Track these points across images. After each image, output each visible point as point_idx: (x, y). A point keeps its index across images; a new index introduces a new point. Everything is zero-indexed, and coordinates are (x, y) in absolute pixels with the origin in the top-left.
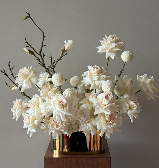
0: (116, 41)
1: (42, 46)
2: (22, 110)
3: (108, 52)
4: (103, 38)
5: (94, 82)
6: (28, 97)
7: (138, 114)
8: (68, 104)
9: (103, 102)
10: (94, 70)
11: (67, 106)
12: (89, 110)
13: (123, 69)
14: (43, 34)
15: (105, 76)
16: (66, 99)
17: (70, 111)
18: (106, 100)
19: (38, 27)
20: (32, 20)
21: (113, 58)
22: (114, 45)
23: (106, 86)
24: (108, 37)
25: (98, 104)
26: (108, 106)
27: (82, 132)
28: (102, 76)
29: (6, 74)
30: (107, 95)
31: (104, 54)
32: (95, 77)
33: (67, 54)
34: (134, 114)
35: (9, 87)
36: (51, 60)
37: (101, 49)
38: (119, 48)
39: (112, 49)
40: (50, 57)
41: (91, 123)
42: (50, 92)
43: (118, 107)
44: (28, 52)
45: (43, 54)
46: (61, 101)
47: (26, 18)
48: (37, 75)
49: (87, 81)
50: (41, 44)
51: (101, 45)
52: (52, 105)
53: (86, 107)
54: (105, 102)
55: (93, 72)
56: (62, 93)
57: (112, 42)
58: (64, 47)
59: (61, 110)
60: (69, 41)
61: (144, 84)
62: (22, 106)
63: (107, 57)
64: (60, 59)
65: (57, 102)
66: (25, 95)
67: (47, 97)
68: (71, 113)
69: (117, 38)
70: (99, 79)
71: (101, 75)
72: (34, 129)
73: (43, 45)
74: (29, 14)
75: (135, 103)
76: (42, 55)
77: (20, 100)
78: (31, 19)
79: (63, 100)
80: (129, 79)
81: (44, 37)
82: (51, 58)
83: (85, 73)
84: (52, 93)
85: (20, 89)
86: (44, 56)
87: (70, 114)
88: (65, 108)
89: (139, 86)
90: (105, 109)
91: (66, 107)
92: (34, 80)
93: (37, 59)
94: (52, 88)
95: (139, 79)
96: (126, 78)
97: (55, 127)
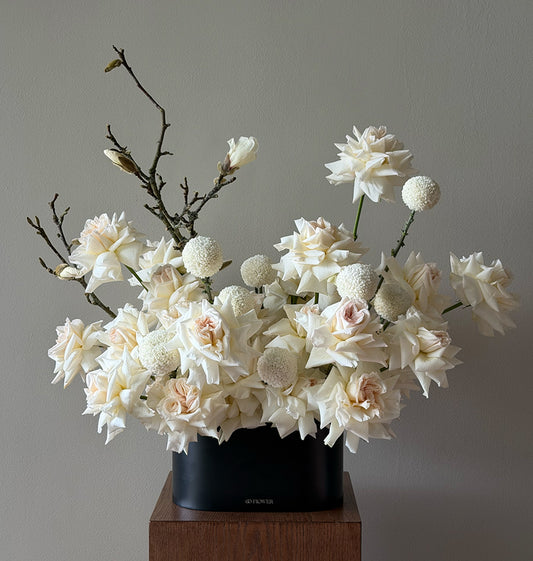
0: (388, 147)
1: (160, 154)
2: (83, 355)
3: (362, 179)
4: (347, 137)
5: (311, 270)
6: (107, 309)
7: (447, 371)
8: (227, 332)
9: (337, 328)
10: (312, 233)
11: (225, 339)
12: (295, 354)
13: (406, 234)
14: (162, 117)
15: (344, 253)
16: (221, 316)
17: (233, 352)
18: (346, 323)
19: (148, 95)
20: (131, 73)
21: (375, 199)
22: (379, 157)
23: (349, 281)
24: (361, 132)
26: (352, 343)
27: (271, 423)
28: (337, 252)
29: (42, 232)
30: (352, 308)
31: (349, 185)
32: (315, 255)
33: (235, 179)
34: (435, 371)
36: (186, 194)
37: (338, 171)
38: (395, 168)
39: (373, 169)
40: (181, 185)
41: (301, 396)
42: (175, 295)
43: (383, 349)
45: (161, 178)
46: (207, 322)
47: (113, 66)
48: (140, 242)
49: (289, 265)
50: (157, 149)
51: (339, 159)
52: (179, 335)
53: (285, 347)
54: (344, 327)
55: (309, 238)
56: (211, 301)
57: (374, 149)
58: (229, 157)
59: (204, 349)
60: (242, 139)
61: (472, 282)
62: (84, 342)
63: (356, 195)
64: (213, 194)
65: (192, 325)
66: (97, 303)
67: (165, 311)
68: (236, 359)
69: (390, 137)
70: (327, 261)
71: (334, 250)
72: (118, 416)
73: (162, 151)
74: (122, 55)
75: (437, 336)
76: (158, 185)
77: (77, 322)
78: (129, 69)
79: (212, 319)
80: (426, 267)
81: (166, 126)
82: (187, 189)
83: (284, 240)
84: (183, 299)
85: (83, 282)
86: (162, 184)
87: (232, 364)
88: (219, 344)
89: (455, 287)
91: (221, 340)
92: (129, 255)
93: (144, 187)
94: (181, 284)
95: (456, 268)
96: (415, 262)
97: (179, 412)
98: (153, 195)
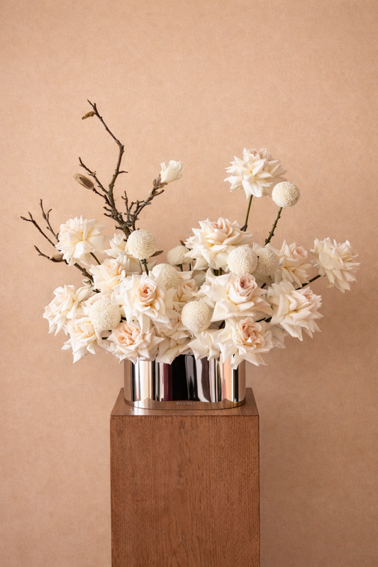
1: (118, 172)
4: (232, 162)
20: (102, 121)
21: (259, 197)
29: (35, 223)
33: (163, 191)
36: (127, 203)
47: (88, 116)
58: (160, 175)
60: (171, 162)
63: (247, 196)
73: (120, 171)
74: (95, 107)
78: (101, 118)
82: (126, 199)
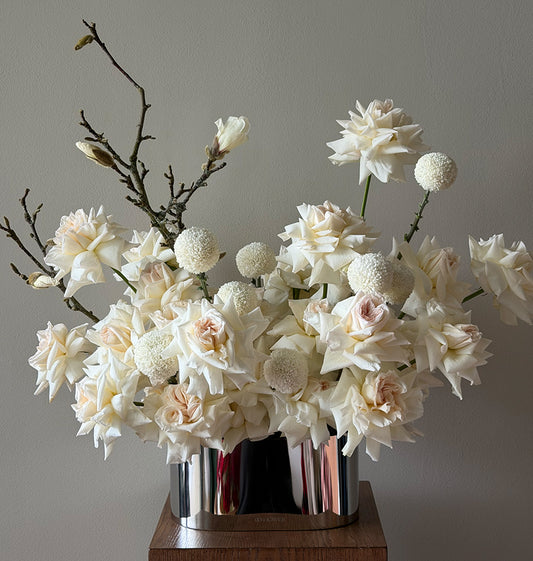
0: (396, 122)
1: (140, 139)
2: (67, 363)
3: (369, 158)
4: (350, 113)
5: (324, 259)
6: (90, 314)
8: (231, 336)
9: (354, 327)
10: (321, 218)
11: (229, 343)
12: (305, 355)
13: (420, 217)
14: (141, 96)
15: (360, 238)
16: (224, 318)
17: (238, 358)
18: (363, 322)
19: (125, 73)
20: (105, 48)
21: (384, 179)
22: (386, 134)
23: (362, 272)
24: (365, 107)
25: (336, 335)
26: (370, 343)
27: (280, 433)
28: (352, 238)
29: (13, 235)
30: (368, 304)
31: (354, 165)
32: (328, 242)
33: (225, 164)
35: (25, 278)
36: (172, 184)
37: (341, 150)
38: (404, 145)
39: (381, 146)
40: (166, 175)
41: (312, 401)
42: (168, 294)
43: (403, 347)
44: (93, 155)
45: (143, 165)
46: (207, 325)
47: (84, 42)
48: (121, 239)
49: (297, 254)
50: (137, 133)
51: (341, 136)
52: (177, 340)
53: (294, 348)
54: (362, 327)
55: (318, 224)
56: (210, 299)
57: (381, 125)
59: (206, 356)
60: (231, 119)
61: (495, 268)
62: (68, 348)
63: (362, 176)
64: (201, 182)
65: (192, 328)
66: (78, 307)
67: (159, 312)
68: (242, 366)
69: (397, 111)
70: (341, 248)
71: (347, 235)
72: (113, 425)
73: (143, 136)
76: (140, 171)
77: (60, 327)
78: (103, 45)
79: (213, 322)
80: (442, 251)
81: (146, 107)
82: (172, 178)
83: (289, 228)
84: (175, 298)
85: (62, 287)
86: (145, 172)
87: (239, 372)
88: (223, 350)
89: (478, 276)
90: (361, 353)
91: (225, 344)
92: (109, 254)
93: (123, 181)
94: (173, 282)
95: (475, 253)
96: (430, 248)
97: (181, 421)
98: (134, 190)
